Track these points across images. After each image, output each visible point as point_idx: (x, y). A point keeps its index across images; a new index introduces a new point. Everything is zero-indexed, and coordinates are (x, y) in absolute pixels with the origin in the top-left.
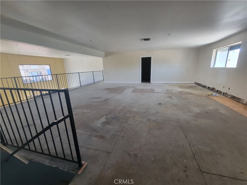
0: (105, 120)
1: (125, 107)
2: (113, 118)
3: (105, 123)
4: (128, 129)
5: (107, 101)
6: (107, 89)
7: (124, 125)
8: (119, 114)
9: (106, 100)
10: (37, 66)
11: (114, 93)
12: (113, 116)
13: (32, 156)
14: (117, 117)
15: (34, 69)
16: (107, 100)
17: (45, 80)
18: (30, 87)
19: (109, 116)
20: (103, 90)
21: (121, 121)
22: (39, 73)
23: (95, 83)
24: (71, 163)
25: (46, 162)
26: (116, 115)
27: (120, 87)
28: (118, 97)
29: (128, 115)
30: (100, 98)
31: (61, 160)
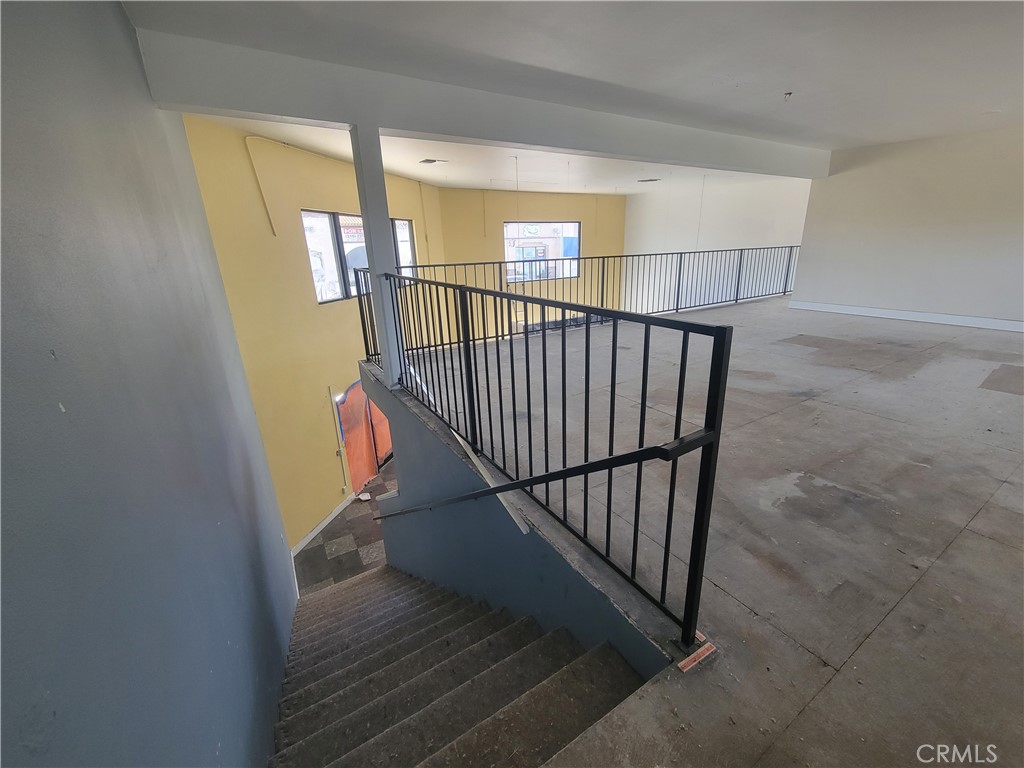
0: (798, 493)
1: (927, 460)
2: (846, 500)
3: (795, 508)
4: (957, 598)
5: (809, 403)
6: (802, 340)
7: (922, 562)
8: (888, 490)
9: (803, 394)
10: (537, 226)
11: (852, 366)
12: (845, 488)
13: (536, 516)
14: (875, 500)
15: (530, 235)
16: (809, 395)
17: (551, 276)
18: (520, 292)
19: (819, 482)
20: (784, 340)
21: (901, 534)
22: (540, 251)
23: (741, 303)
24: (651, 607)
25: (574, 558)
26: (865, 489)
27: (891, 343)
28: (878, 393)
29: (957, 518)
30: (767, 376)
31: (619, 577)
